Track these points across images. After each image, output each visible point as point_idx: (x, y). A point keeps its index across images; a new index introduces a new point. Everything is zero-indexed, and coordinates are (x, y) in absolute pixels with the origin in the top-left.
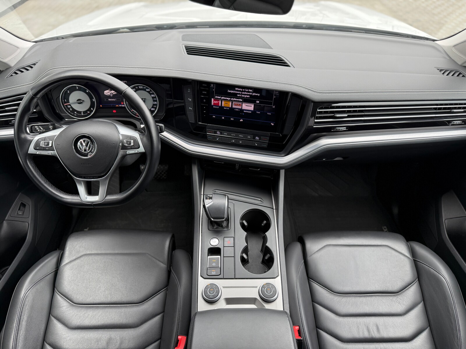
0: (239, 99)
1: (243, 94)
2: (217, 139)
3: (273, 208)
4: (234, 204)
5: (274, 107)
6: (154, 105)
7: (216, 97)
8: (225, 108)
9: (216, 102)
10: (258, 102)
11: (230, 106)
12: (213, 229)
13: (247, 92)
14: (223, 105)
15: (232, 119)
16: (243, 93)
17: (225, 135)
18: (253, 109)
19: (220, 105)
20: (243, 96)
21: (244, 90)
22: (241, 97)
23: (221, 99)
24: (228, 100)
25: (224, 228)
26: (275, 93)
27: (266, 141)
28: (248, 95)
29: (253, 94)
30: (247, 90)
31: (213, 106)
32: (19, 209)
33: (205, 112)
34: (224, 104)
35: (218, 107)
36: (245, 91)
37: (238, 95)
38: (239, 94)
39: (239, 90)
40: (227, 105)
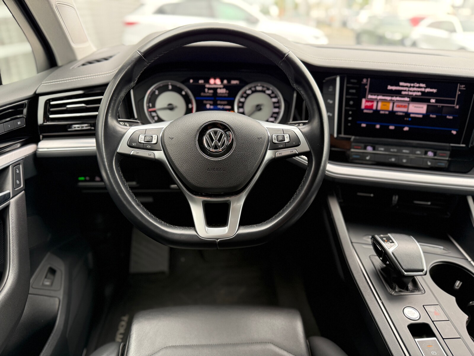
0: (405, 97)
1: (411, 91)
2: (368, 158)
3: (468, 260)
5: (457, 107)
6: (274, 113)
7: (370, 97)
8: (381, 112)
9: (369, 104)
10: (433, 101)
11: (390, 109)
13: (417, 87)
15: (392, 127)
17: (381, 150)
18: (425, 112)
19: (374, 108)
20: (411, 93)
21: (412, 85)
22: (408, 95)
23: (376, 99)
24: (387, 100)
25: (410, 291)
26: (459, 87)
27: (444, 157)
28: (418, 91)
29: (428, 90)
30: (418, 85)
31: (363, 110)
32: (46, 277)
33: (350, 119)
34: (380, 106)
35: (371, 111)
36: (414, 87)
37: (404, 93)
38: (405, 91)
39: (406, 84)
40: (385, 108)
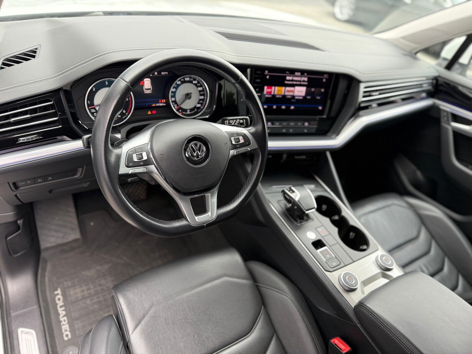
5: (323, 90)
6: (200, 100)
8: (277, 96)
9: (269, 90)
11: (283, 94)
15: (283, 107)
17: (277, 125)
18: (304, 95)
19: (273, 93)
27: (314, 126)
31: (265, 95)
34: (276, 93)
35: (270, 96)
40: (279, 93)
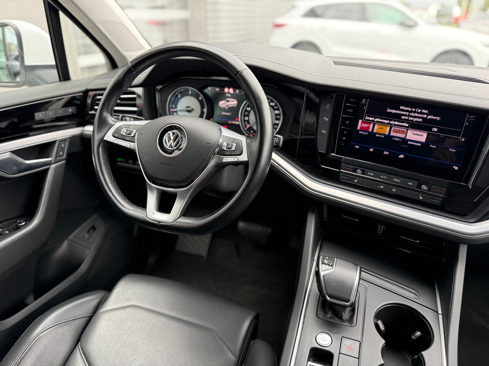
0: (404, 122)
1: (411, 117)
2: (356, 181)
3: (437, 312)
4: (366, 288)
5: (463, 139)
6: (275, 124)
7: (367, 118)
8: (377, 135)
9: (365, 125)
10: (436, 130)
11: (387, 133)
12: (324, 318)
13: (418, 113)
14: (375, 131)
15: (385, 153)
16: (411, 114)
17: (370, 175)
18: (424, 141)
19: (370, 130)
20: (411, 119)
21: (414, 110)
22: (408, 120)
23: (374, 121)
24: (384, 123)
25: (344, 321)
26: (469, 118)
27: (440, 194)
28: (420, 118)
29: (429, 117)
30: (419, 111)
31: (359, 131)
32: (88, 232)
33: (344, 138)
34: (377, 128)
35: (367, 133)
36: (415, 112)
37: (403, 117)
38: (405, 115)
39: (406, 109)
40: (381, 131)
